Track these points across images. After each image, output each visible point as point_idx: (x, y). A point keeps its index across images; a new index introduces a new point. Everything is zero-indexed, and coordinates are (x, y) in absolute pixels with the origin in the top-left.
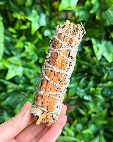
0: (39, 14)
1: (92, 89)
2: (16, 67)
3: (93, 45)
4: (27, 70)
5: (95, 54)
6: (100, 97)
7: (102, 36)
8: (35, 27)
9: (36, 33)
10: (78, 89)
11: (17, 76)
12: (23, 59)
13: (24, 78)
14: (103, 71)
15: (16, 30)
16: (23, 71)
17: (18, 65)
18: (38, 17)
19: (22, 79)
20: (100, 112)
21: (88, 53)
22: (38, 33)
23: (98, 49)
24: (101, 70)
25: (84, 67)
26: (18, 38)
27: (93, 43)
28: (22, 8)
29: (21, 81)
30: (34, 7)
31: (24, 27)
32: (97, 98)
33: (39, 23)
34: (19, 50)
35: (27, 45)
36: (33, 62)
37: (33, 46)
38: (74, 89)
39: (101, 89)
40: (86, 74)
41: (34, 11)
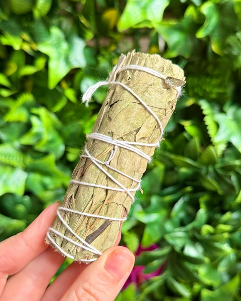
0: (68, 39)
1: (207, 229)
2: (8, 170)
3: (204, 116)
4: (36, 178)
5: (212, 140)
6: (227, 248)
7: (225, 94)
8: (58, 71)
9: (59, 84)
10: (168, 226)
11: (9, 194)
12: (26, 149)
13: (27, 199)
14: (232, 182)
15: (9, 78)
16: (27, 181)
17: (13, 167)
18: (64, 46)
19: (22, 203)
20: (223, 284)
21: (191, 137)
22: (64, 85)
23: (218, 125)
24: (227, 180)
25: (183, 170)
26: (14, 97)
27: (205, 112)
28: (25, 25)
29: (21, 208)
30: (55, 21)
31: (29, 70)
32: (220, 250)
33: (67, 60)
34: (16, 129)
35: (38, 116)
36: (51, 158)
37: (54, 118)
38: (156, 228)
39: (227, 228)
40: (189, 189)
41: (55, 32)
